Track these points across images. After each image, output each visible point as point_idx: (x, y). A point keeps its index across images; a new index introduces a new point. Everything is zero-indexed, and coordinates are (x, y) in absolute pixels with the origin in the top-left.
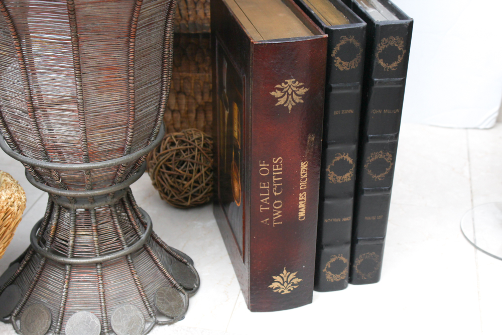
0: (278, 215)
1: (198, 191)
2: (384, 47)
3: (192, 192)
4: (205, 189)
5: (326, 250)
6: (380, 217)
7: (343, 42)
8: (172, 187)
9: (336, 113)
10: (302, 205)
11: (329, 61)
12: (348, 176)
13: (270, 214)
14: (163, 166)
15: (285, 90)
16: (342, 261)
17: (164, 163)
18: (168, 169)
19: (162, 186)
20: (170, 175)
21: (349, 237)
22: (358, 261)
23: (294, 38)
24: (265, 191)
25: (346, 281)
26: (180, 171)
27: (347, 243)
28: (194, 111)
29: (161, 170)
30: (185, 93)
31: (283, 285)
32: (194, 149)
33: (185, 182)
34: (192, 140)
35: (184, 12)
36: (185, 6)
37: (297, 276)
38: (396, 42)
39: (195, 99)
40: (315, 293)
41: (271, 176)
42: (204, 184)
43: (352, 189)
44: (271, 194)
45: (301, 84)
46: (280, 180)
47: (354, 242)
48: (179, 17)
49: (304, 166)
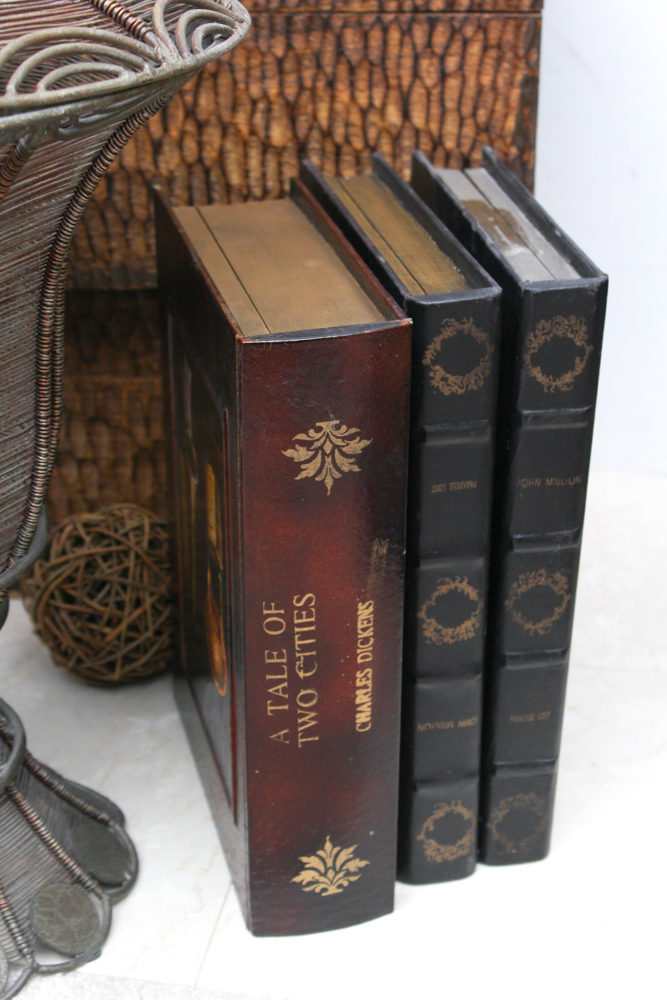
0: (308, 721)
1: (137, 649)
2: (542, 339)
3: (124, 650)
4: (152, 644)
5: (424, 793)
6: (544, 715)
7: (447, 333)
8: (77, 640)
9: (437, 489)
10: (363, 698)
11: (418, 374)
12: (469, 628)
13: (290, 719)
14: (57, 594)
15: (317, 444)
16: (460, 816)
17: (58, 587)
18: (69, 599)
19: (55, 638)
20: (72, 614)
21: (474, 761)
22: (497, 815)
23: (335, 329)
24: (277, 668)
25: (471, 859)
26: (94, 604)
27: (470, 775)
28: (130, 463)
29: (53, 602)
30: (107, 422)
31: (324, 875)
32: (126, 553)
33: (107, 630)
34: (122, 531)
35: (99, 243)
36: (101, 229)
37: (357, 855)
38: (571, 329)
39: (130, 434)
40: (401, 889)
41: (288, 637)
42: (149, 634)
43: (478, 655)
44: (293, 675)
45: (353, 430)
46: (310, 644)
47: (486, 771)
48: (89, 255)
49: (365, 612)
